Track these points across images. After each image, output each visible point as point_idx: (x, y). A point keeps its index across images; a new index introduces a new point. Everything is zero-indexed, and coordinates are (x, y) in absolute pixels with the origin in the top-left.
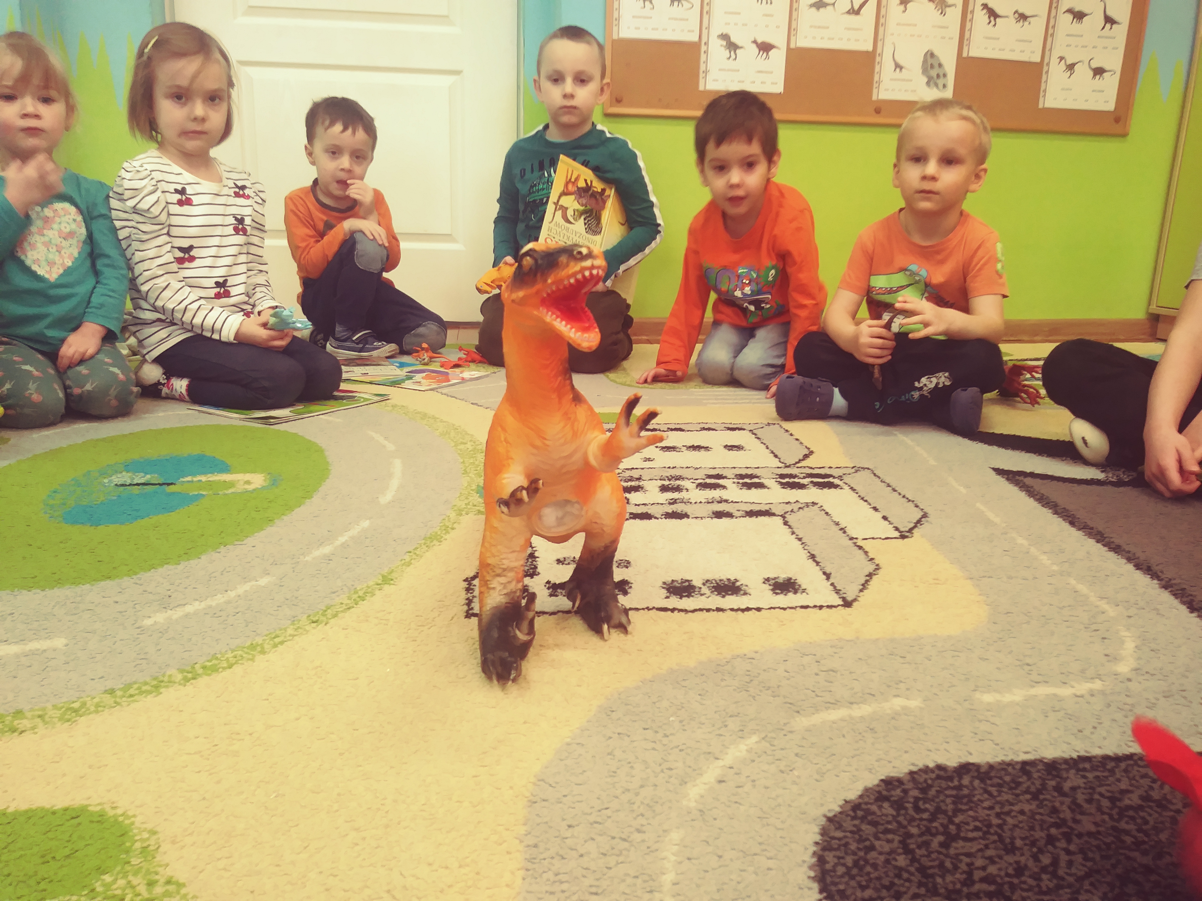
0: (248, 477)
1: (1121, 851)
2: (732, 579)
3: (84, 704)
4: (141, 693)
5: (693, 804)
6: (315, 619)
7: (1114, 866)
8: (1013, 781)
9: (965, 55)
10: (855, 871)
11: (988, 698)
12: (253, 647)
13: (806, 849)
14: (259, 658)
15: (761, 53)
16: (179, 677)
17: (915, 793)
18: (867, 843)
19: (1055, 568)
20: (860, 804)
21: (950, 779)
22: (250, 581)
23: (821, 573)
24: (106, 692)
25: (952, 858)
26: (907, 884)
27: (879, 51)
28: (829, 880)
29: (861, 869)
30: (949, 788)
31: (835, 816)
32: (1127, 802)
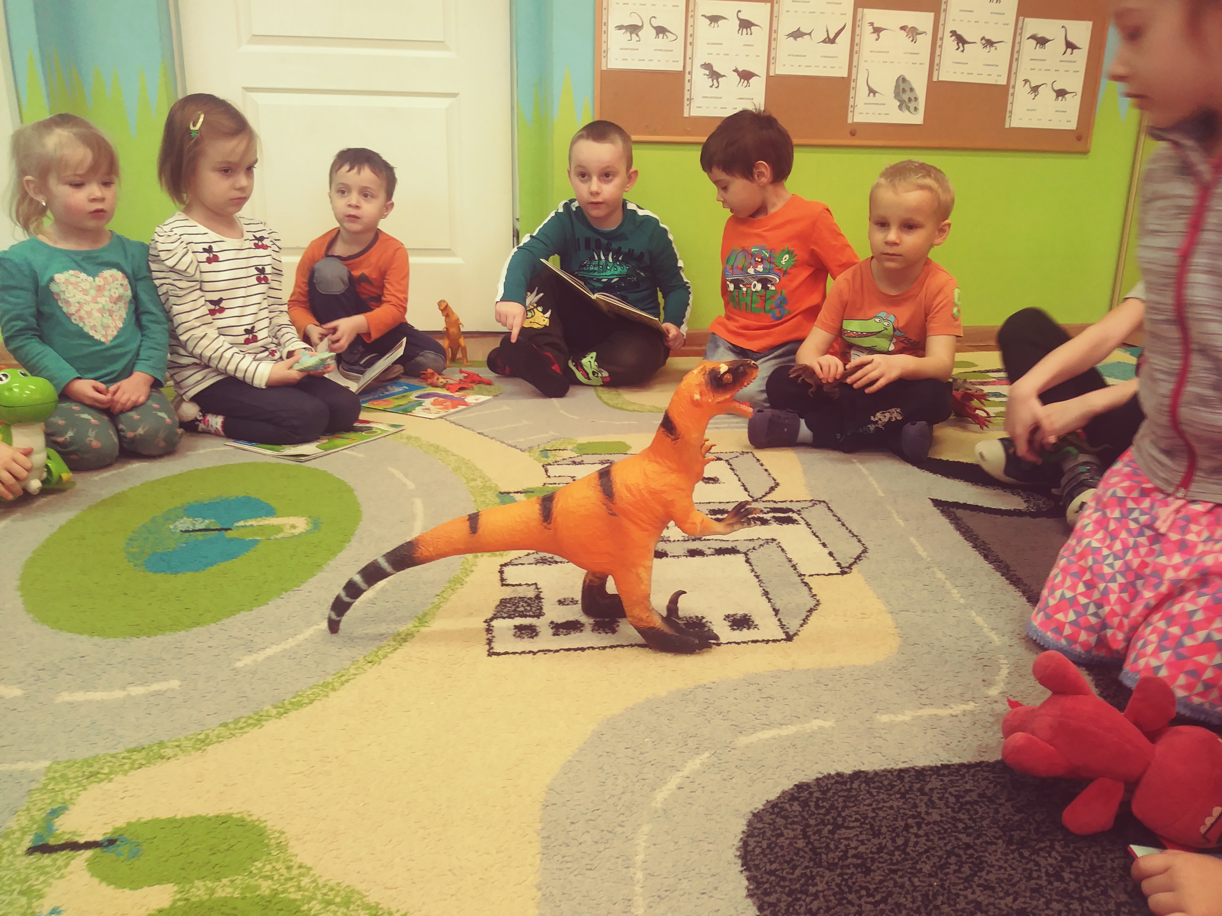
0: (292, 520)
1: (954, 834)
2: (700, 616)
3: (207, 736)
4: (248, 725)
5: (659, 805)
6: (369, 660)
7: (946, 845)
8: (890, 784)
9: (935, 79)
10: (768, 851)
11: (885, 718)
12: (325, 685)
13: (736, 836)
14: (332, 694)
15: (742, 80)
16: (274, 712)
17: (817, 794)
18: (779, 831)
19: (962, 601)
20: (777, 803)
21: (845, 783)
22: (312, 626)
23: (771, 609)
24: (221, 725)
25: (835, 841)
26: (802, 860)
27: (853, 77)
28: (749, 857)
29: (772, 850)
30: (842, 790)
31: (758, 812)
32: (968, 798)
